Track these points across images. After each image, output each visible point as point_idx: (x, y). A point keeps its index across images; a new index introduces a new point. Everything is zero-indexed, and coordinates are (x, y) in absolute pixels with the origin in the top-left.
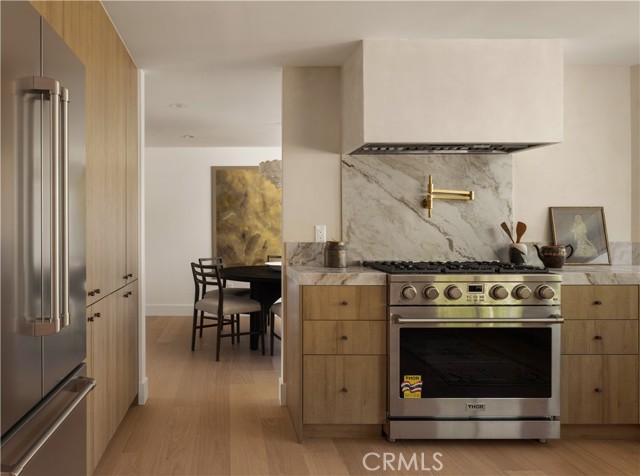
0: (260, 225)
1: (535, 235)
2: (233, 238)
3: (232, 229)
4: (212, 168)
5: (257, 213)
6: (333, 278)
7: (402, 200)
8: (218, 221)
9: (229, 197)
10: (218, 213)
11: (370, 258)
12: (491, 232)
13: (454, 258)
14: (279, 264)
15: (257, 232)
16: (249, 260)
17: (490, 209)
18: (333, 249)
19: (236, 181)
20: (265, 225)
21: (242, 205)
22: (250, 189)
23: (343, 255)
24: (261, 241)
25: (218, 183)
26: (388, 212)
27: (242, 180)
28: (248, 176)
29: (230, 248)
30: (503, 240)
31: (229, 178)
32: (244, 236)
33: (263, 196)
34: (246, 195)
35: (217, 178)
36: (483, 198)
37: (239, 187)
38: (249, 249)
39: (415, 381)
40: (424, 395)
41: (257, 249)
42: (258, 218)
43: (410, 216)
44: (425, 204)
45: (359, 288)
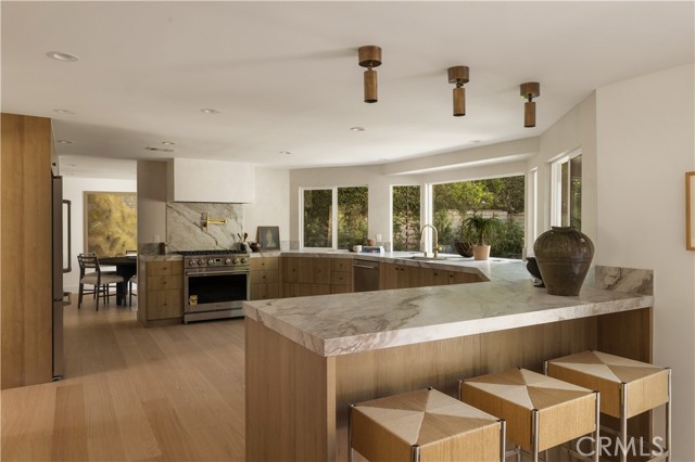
0: (120, 231)
1: (252, 238)
2: (100, 240)
3: (100, 233)
4: (85, 193)
5: (117, 223)
6: (160, 258)
7: (195, 224)
8: (89, 226)
9: (98, 213)
10: (89, 223)
11: (180, 250)
12: (233, 236)
13: (218, 248)
14: (135, 255)
15: (117, 236)
16: (113, 254)
17: (232, 226)
18: (162, 246)
19: (103, 202)
20: (124, 231)
21: (107, 217)
22: (112, 207)
23: (166, 248)
24: (121, 242)
25: (88, 203)
26: (189, 229)
27: (107, 201)
28: (111, 198)
29: (98, 247)
30: (238, 240)
31: (97, 200)
32: (108, 238)
33: (122, 212)
34: (110, 211)
35: (88, 199)
36: (231, 222)
37: (104, 206)
38: (112, 247)
39: (195, 298)
40: (199, 303)
41: (118, 247)
42: (119, 226)
43: (198, 230)
44: (205, 225)
45: (172, 262)
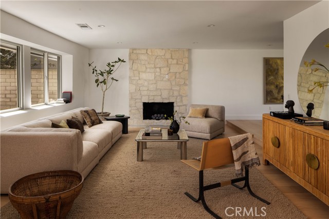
2: (272, 87)
3: (272, 84)
4: (264, 58)
8: (267, 79)
9: (271, 70)
10: (266, 77)
15: (282, 85)
19: (274, 64)
21: (276, 73)
22: (279, 67)
25: (266, 64)
27: (276, 63)
28: (279, 61)
29: (271, 92)
31: (271, 62)
32: (277, 86)
34: (278, 70)
35: (266, 62)
37: (275, 66)
38: (279, 92)
